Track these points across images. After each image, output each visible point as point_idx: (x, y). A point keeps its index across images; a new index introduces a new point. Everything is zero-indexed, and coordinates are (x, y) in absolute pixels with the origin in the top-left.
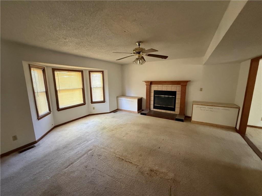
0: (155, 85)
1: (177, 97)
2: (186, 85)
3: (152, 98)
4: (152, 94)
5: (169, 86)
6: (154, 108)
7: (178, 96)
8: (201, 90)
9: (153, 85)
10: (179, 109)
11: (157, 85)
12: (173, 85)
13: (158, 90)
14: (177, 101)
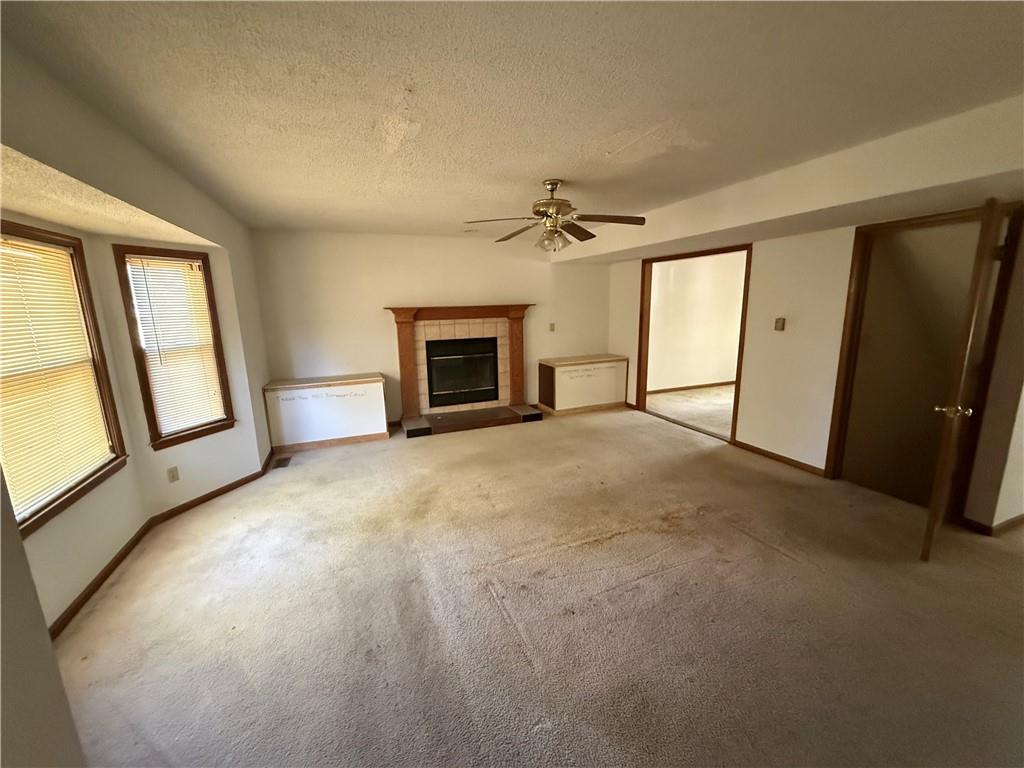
0: (427, 322)
1: (499, 356)
2: (523, 317)
3: (423, 371)
4: (422, 355)
5: (474, 323)
6: (431, 406)
7: (503, 353)
8: (552, 328)
9: (421, 323)
10: (508, 391)
11: (437, 322)
12: (487, 320)
13: (443, 339)
14: (501, 369)
